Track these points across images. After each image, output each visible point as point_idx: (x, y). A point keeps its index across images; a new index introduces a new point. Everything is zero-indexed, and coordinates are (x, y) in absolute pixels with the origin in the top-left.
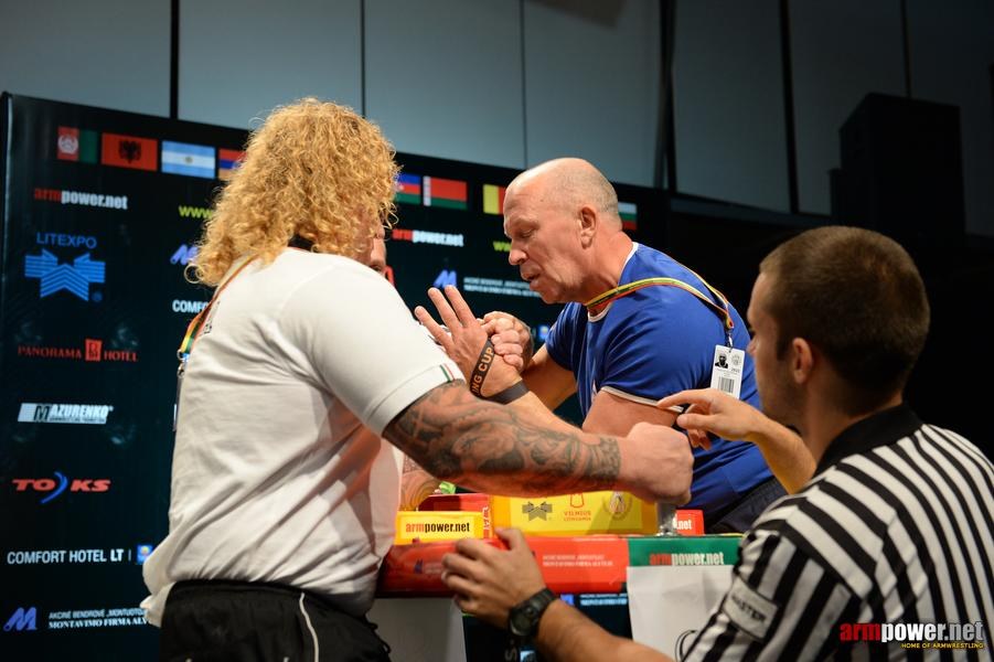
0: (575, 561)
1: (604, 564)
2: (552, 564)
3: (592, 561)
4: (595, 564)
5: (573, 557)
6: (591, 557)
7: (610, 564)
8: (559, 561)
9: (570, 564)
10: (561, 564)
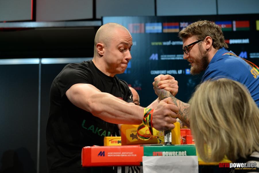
0: (120, 154)
1: (133, 155)
2: (112, 155)
3: (128, 155)
4: (129, 156)
5: (120, 153)
6: (127, 153)
7: (135, 155)
8: (114, 154)
9: (119, 156)
10: (115, 156)
